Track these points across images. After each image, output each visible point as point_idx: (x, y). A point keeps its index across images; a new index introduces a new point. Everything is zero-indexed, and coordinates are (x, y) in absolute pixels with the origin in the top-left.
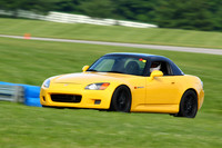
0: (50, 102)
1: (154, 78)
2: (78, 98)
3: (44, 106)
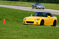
1: (49, 17)
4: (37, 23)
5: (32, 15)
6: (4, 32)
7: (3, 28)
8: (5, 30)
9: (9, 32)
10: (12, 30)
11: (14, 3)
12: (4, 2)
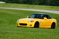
0: (19, 25)
2: (26, 25)
3: (18, 26)
4: (31, 25)
5: (28, 17)
6: (46, 37)
7: (45, 33)
8: (47, 35)
9: (51, 37)
10: (54, 35)
11: (56, 8)
12: (46, 7)
